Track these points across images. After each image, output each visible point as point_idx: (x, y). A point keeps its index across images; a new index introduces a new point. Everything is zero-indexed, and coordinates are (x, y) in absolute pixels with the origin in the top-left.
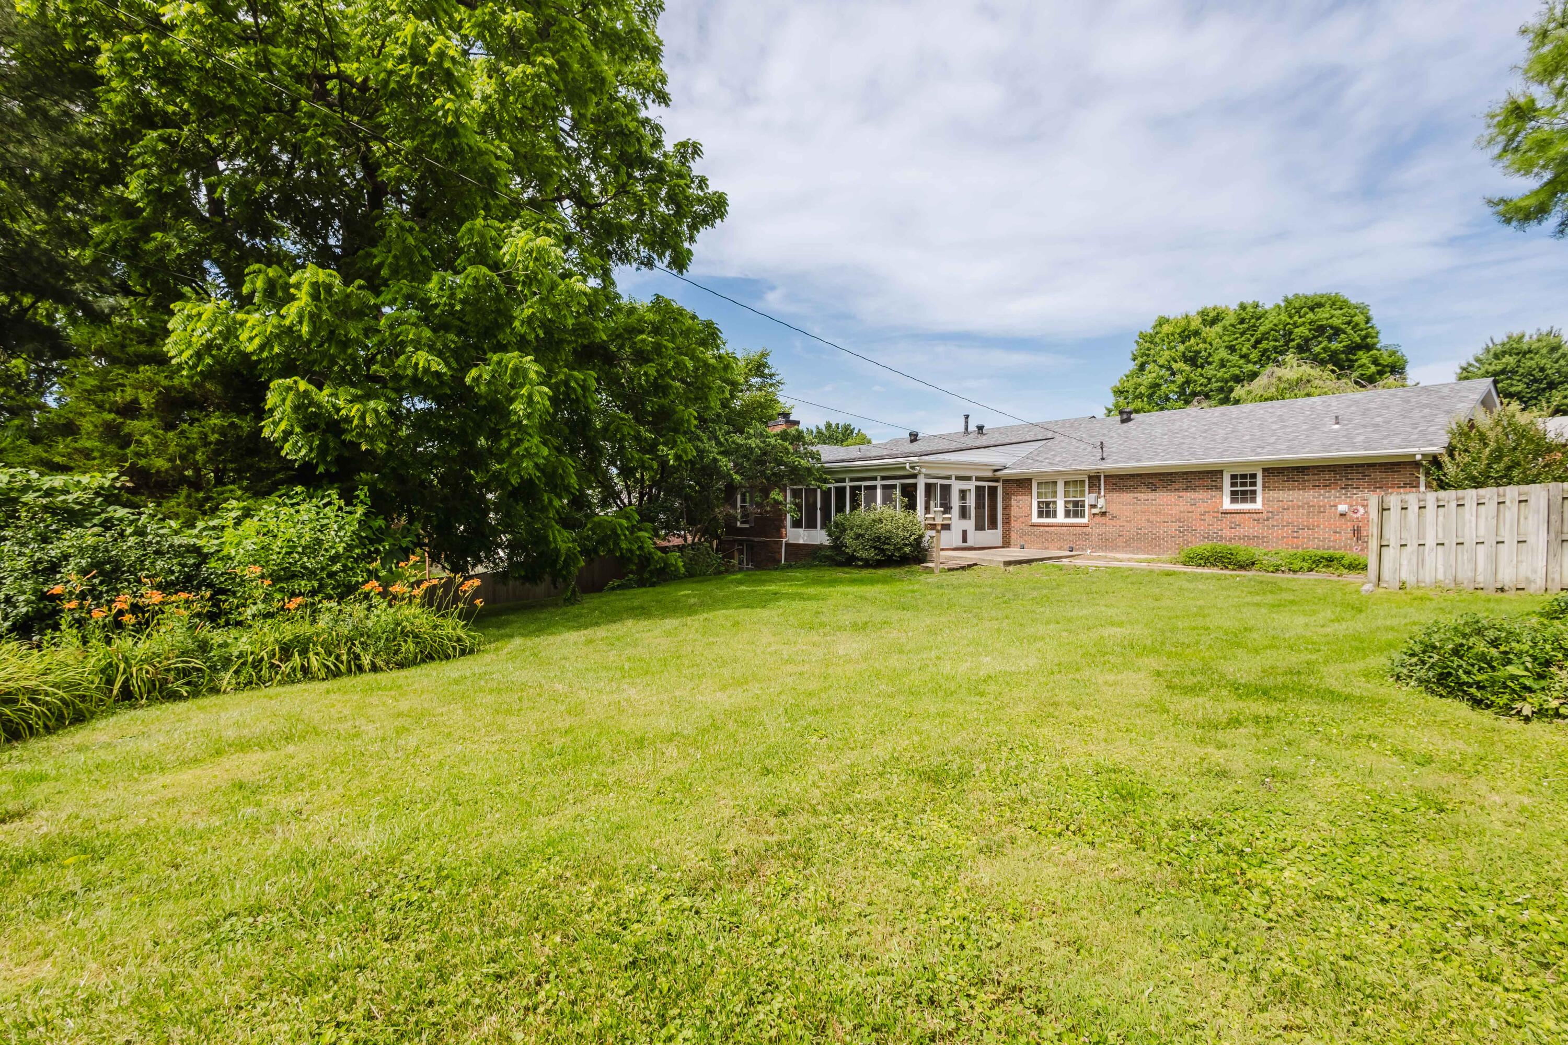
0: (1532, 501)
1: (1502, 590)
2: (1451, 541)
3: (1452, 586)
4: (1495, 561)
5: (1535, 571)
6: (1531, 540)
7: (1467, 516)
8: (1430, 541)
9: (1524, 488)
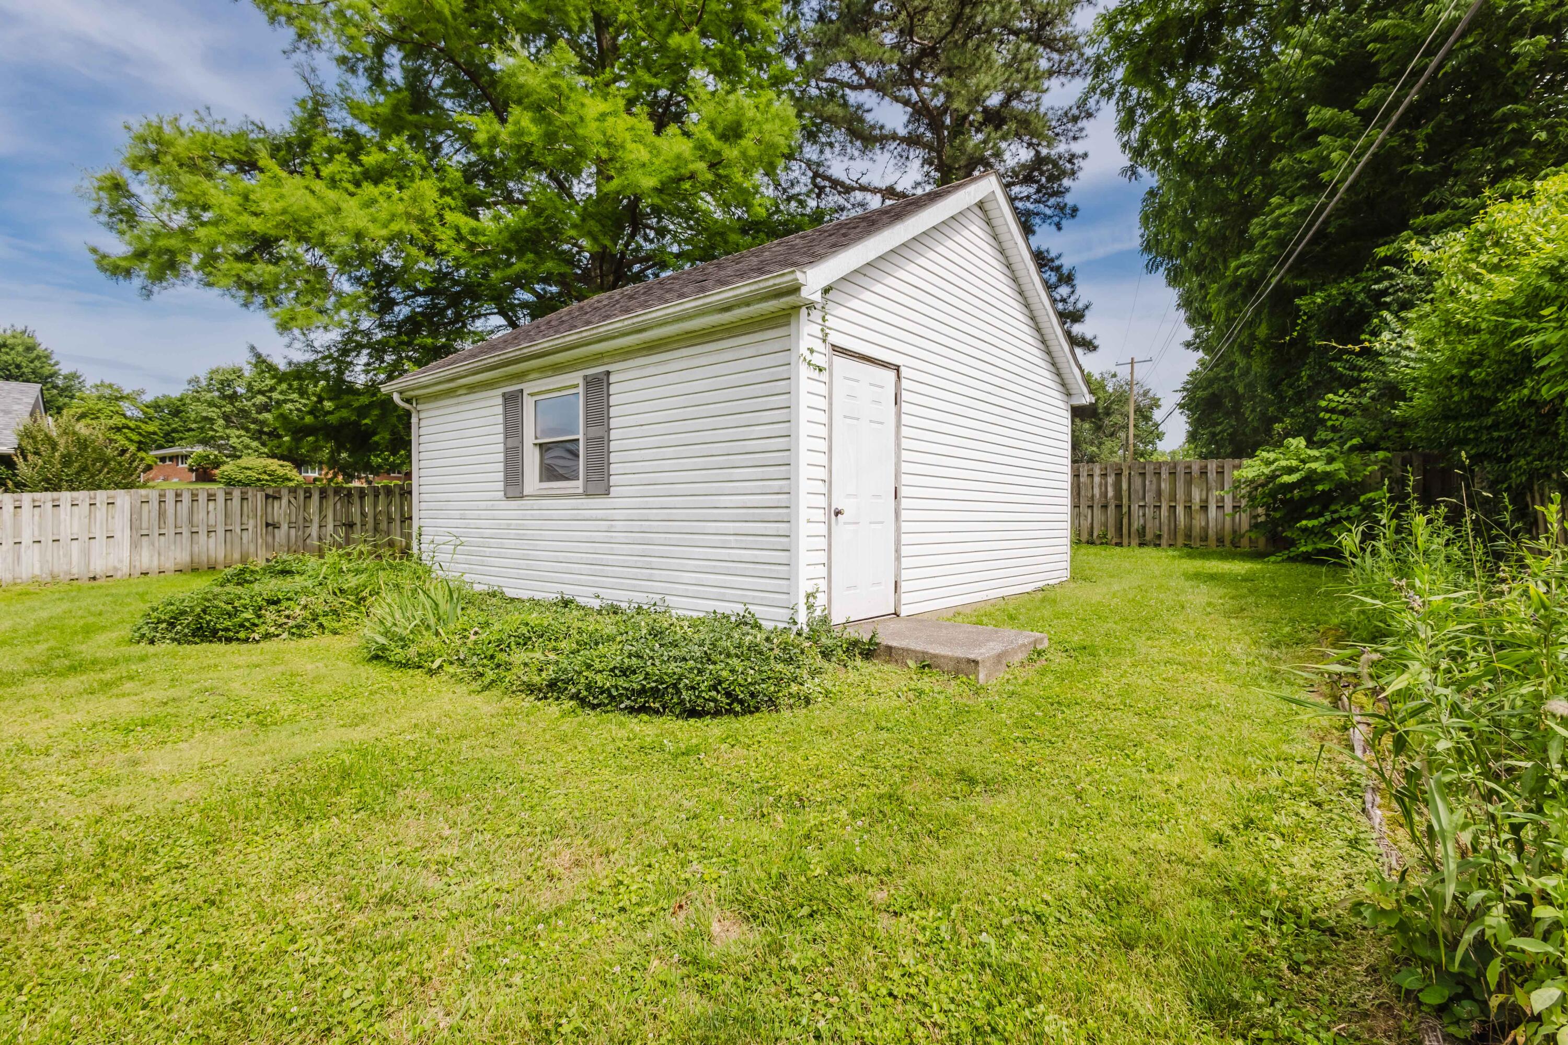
0: (118, 502)
1: (94, 578)
2: (47, 539)
3: (49, 579)
4: (86, 554)
5: (121, 561)
6: (118, 535)
7: (62, 516)
8: (26, 539)
9: (111, 492)
